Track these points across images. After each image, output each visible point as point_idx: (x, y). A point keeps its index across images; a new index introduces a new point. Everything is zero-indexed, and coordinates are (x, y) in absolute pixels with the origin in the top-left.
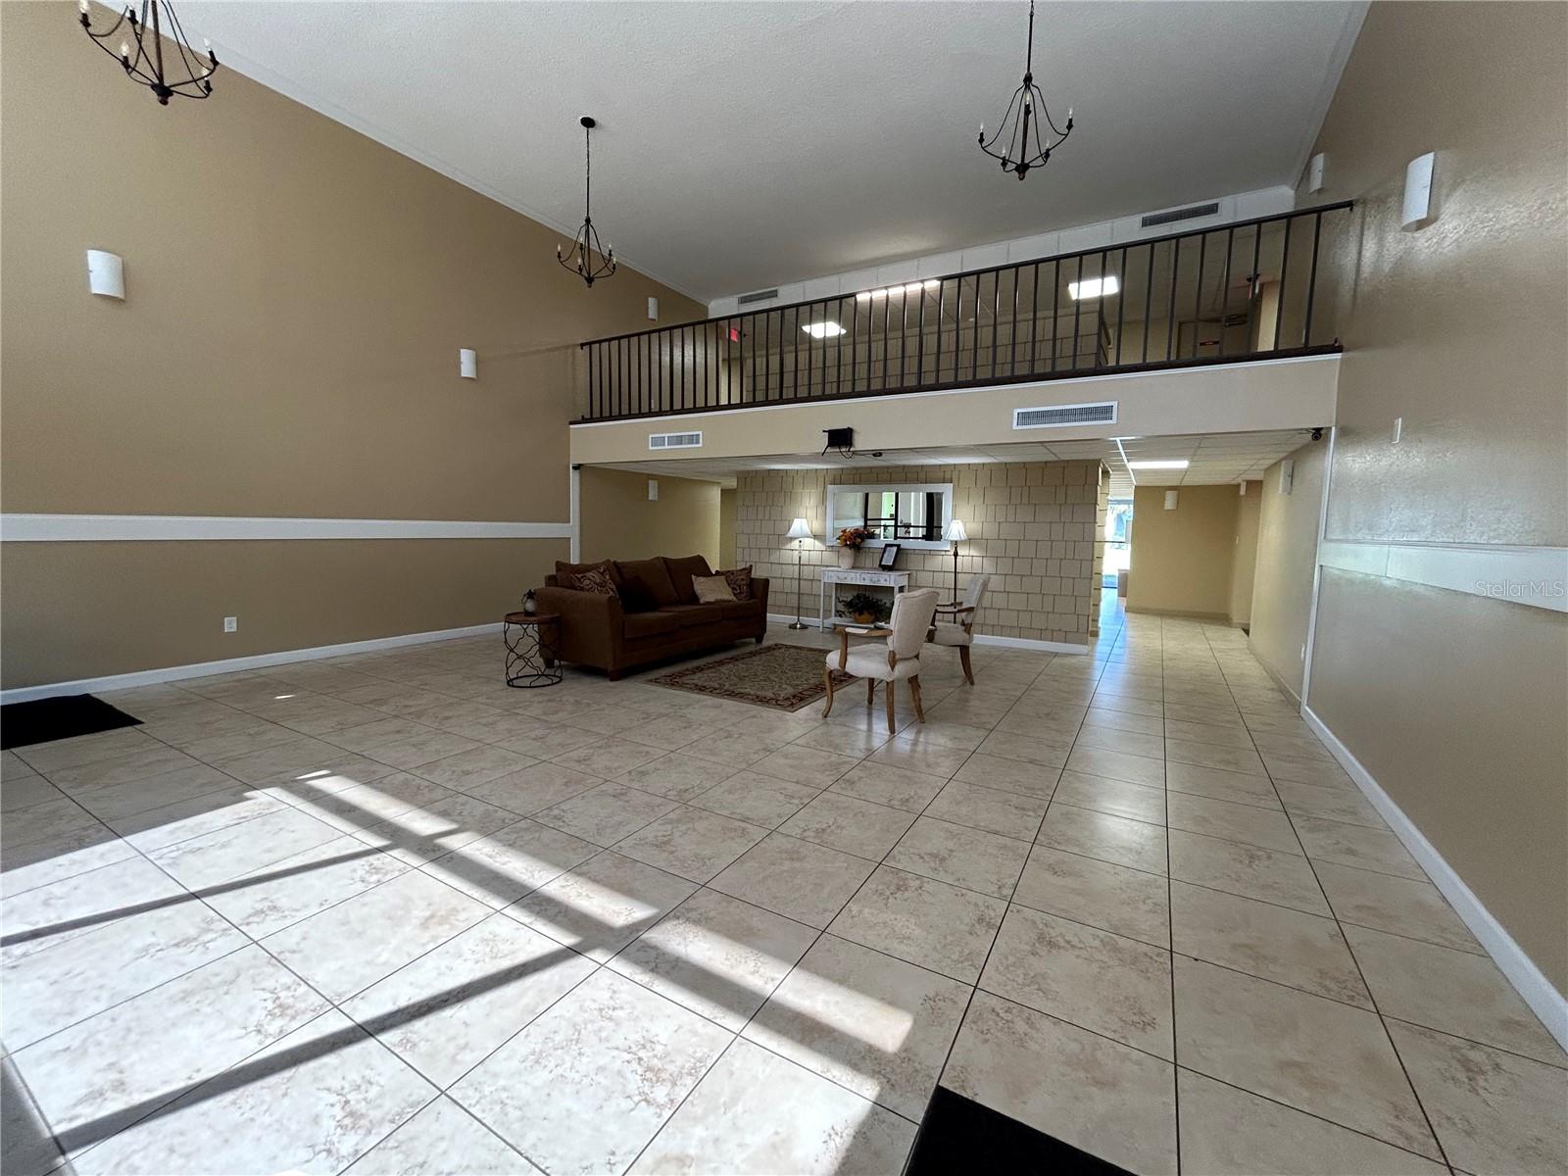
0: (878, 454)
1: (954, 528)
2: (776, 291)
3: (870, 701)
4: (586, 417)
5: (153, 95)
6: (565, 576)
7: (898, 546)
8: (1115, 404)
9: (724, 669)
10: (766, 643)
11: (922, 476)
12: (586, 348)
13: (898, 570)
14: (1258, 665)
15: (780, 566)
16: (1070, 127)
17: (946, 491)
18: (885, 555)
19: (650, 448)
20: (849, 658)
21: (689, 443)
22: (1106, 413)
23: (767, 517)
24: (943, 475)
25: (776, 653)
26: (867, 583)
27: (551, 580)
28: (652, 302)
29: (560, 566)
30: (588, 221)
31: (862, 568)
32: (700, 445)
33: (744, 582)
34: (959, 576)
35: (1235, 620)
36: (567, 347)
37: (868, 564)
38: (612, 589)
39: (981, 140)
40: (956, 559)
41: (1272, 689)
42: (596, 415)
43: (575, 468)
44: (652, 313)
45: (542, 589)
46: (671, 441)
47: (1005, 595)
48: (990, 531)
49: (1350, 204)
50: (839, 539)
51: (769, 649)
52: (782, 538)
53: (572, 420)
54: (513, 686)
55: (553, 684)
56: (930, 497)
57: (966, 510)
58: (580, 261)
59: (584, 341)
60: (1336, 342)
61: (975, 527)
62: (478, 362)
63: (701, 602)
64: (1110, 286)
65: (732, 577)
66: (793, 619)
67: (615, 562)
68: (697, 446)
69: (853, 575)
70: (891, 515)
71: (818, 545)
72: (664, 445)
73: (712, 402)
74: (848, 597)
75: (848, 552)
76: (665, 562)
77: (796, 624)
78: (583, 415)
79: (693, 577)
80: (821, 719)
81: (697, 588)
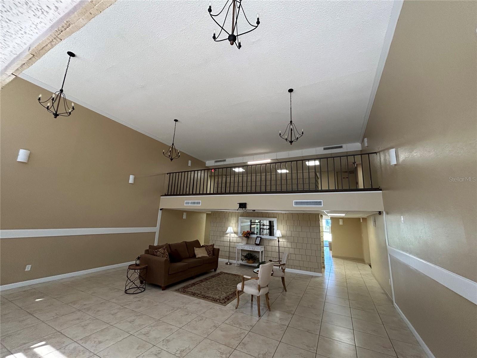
0: (254, 211)
1: (278, 233)
2: (225, 160)
3: (252, 301)
5: (53, 116)
6: (152, 250)
7: (261, 237)
8: (322, 201)
9: (202, 284)
10: (218, 271)
11: (267, 215)
12: (169, 174)
13: (261, 245)
14: (376, 281)
15: (223, 242)
16: (303, 133)
17: (275, 221)
18: (257, 240)
19: (185, 205)
20: (244, 286)
21: (197, 204)
22: (320, 203)
23: (220, 226)
24: (274, 216)
25: (221, 276)
26: (251, 250)
27: (147, 252)
28: (190, 162)
29: (150, 247)
30: (173, 144)
31: (249, 244)
32: (200, 205)
33: (211, 250)
34: (280, 248)
35: (366, 262)
36: (163, 174)
37: (251, 243)
38: (167, 255)
39: (280, 135)
40: (279, 243)
41: (383, 293)
42: (169, 194)
43: (161, 210)
44: (190, 164)
45: (143, 255)
46: (191, 203)
47: (295, 255)
48: (289, 234)
49: (376, 153)
50: (242, 234)
51: (219, 274)
52: (224, 233)
53: (162, 195)
54: (127, 293)
55: (141, 292)
56: (270, 222)
57: (281, 227)
58: (169, 154)
59: (169, 172)
60: (380, 187)
61: (284, 232)
62: (135, 179)
63: (197, 257)
64: (317, 163)
65: (207, 248)
66: (227, 261)
67: (169, 245)
68: (199, 205)
69: (246, 247)
71: (236, 235)
72: (189, 204)
73: (205, 192)
74: (245, 254)
75: (245, 239)
76: (186, 243)
77: (228, 263)
78: (165, 194)
79: (195, 248)
80: (235, 308)
81: (196, 252)
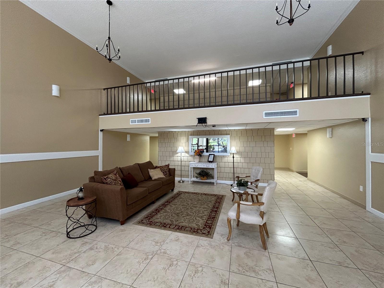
0: (214, 126)
4: (105, 113)
6: (98, 177)
7: (214, 155)
9: (168, 209)
10: (176, 191)
11: (220, 133)
12: (106, 90)
13: (214, 162)
15: (174, 162)
16: (309, 7)
17: (228, 138)
18: (210, 158)
19: (131, 124)
20: (241, 214)
21: (145, 122)
22: (295, 113)
23: (169, 146)
24: (227, 132)
26: (205, 167)
27: (92, 179)
28: (128, 79)
29: (96, 173)
30: (109, 38)
31: (201, 162)
32: (150, 123)
33: (167, 170)
34: (234, 163)
36: (99, 89)
37: (203, 160)
39: (277, 9)
40: (233, 158)
42: (109, 112)
43: (101, 131)
45: (87, 183)
46: (138, 121)
48: (242, 149)
49: (362, 53)
50: (194, 153)
51: (178, 194)
52: (175, 152)
53: (100, 114)
54: (70, 238)
55: (92, 232)
57: (234, 143)
59: (105, 88)
60: (362, 92)
61: (238, 148)
62: (60, 91)
63: (153, 179)
65: (162, 168)
67: (120, 168)
69: (200, 165)
70: (197, 143)
71: (187, 155)
72: (136, 123)
74: (198, 171)
75: (198, 157)
76: (139, 165)
77: (181, 181)
78: (104, 113)
79: (149, 170)
80: (227, 241)
81: (151, 174)
